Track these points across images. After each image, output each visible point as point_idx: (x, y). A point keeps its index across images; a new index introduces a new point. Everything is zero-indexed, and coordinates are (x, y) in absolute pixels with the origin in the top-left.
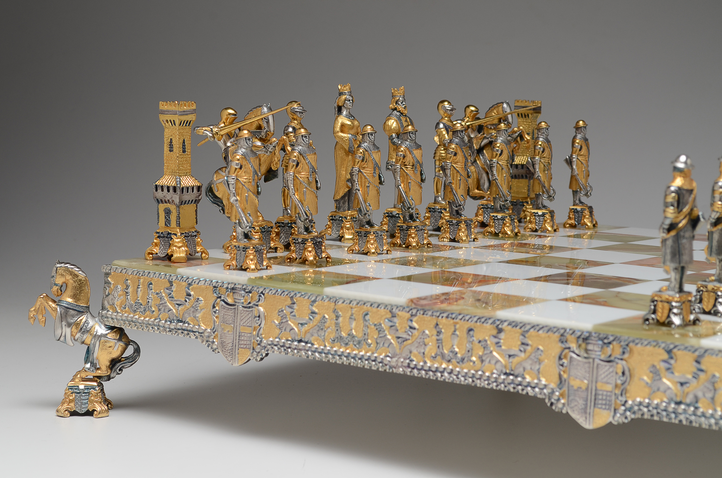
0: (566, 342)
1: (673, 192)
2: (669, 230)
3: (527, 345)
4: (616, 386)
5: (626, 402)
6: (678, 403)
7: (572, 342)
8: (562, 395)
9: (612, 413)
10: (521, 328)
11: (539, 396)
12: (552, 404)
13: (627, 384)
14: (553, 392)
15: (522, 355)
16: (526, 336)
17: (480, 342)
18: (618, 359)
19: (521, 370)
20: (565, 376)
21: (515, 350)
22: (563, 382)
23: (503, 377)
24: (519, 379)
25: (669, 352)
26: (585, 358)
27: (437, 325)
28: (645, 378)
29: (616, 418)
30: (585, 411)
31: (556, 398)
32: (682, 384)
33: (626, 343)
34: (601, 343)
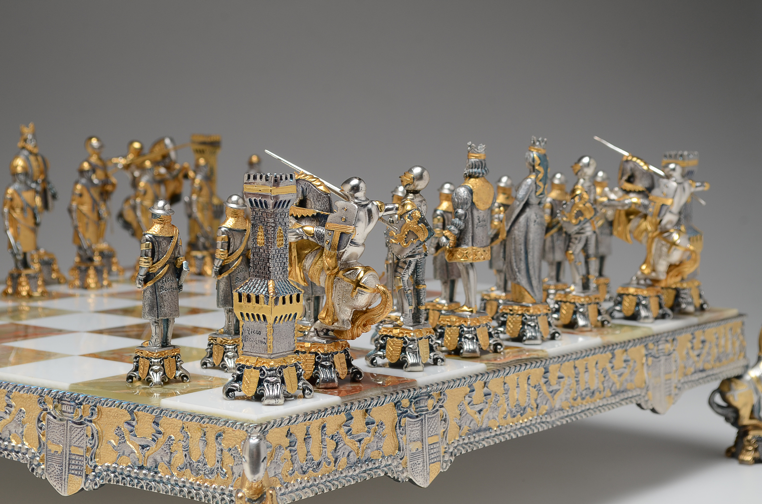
0: (44, 402)
1: (147, 241)
2: (146, 281)
3: (11, 407)
4: (87, 450)
5: (96, 466)
6: (141, 468)
7: (49, 403)
8: (42, 460)
9: (84, 480)
10: (5, 388)
11: (22, 461)
12: (33, 469)
13: (95, 447)
14: (33, 458)
15: (8, 417)
16: (11, 396)
18: (88, 421)
19: (7, 433)
20: (43, 439)
22: (42, 446)
24: (6, 443)
25: (131, 412)
26: (61, 420)
28: (112, 441)
29: (87, 485)
30: (60, 478)
31: (36, 463)
32: (143, 447)
33: (94, 404)
34: (73, 404)
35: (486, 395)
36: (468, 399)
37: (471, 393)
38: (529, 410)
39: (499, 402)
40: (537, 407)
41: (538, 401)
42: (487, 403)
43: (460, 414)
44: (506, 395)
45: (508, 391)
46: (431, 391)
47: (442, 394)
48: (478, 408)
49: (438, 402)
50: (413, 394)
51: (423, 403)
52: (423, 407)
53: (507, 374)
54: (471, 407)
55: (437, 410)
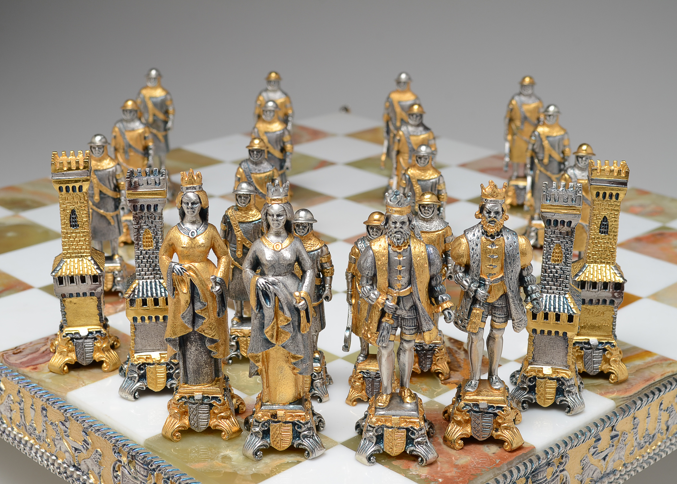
0: (119, 454)
3: (88, 444)
7: (124, 457)
10: (81, 423)
16: (88, 433)
17: (52, 423)
19: (86, 467)
21: (79, 445)
23: (72, 469)
27: (19, 392)
33: (166, 476)
34: (146, 467)
35: (612, 438)
36: (592, 450)
37: (596, 443)
38: (659, 435)
39: (626, 440)
40: (667, 430)
41: (669, 423)
42: (613, 446)
43: (583, 469)
44: (635, 430)
45: (638, 425)
46: (551, 459)
47: (564, 458)
48: (603, 455)
49: (558, 467)
50: (531, 470)
51: (542, 475)
52: (541, 479)
53: (639, 409)
54: (595, 457)
55: (557, 476)
